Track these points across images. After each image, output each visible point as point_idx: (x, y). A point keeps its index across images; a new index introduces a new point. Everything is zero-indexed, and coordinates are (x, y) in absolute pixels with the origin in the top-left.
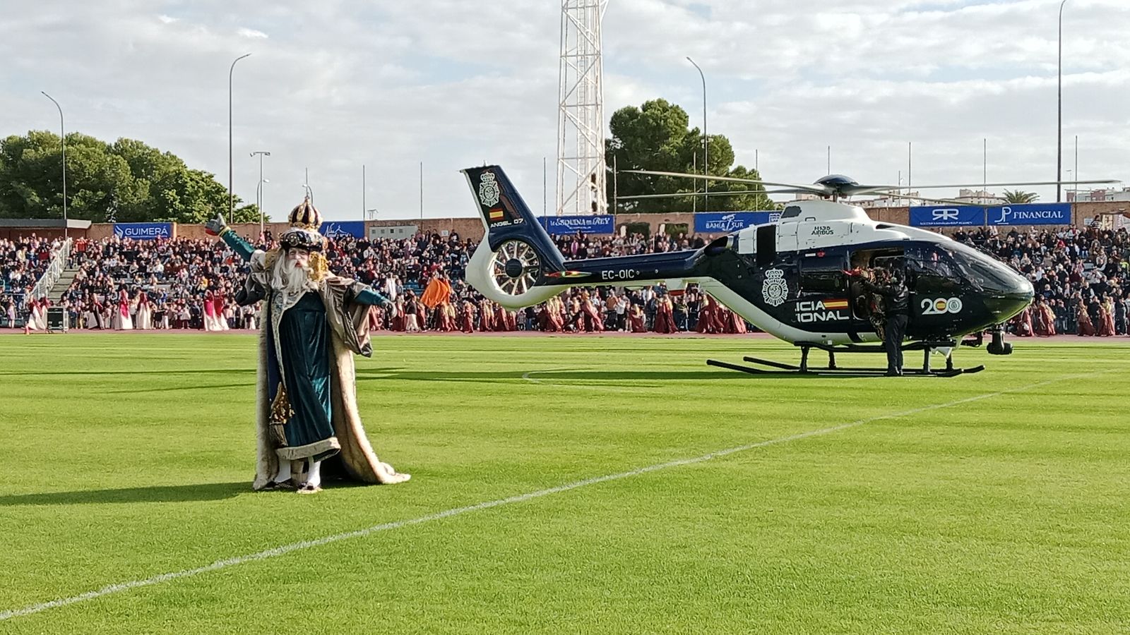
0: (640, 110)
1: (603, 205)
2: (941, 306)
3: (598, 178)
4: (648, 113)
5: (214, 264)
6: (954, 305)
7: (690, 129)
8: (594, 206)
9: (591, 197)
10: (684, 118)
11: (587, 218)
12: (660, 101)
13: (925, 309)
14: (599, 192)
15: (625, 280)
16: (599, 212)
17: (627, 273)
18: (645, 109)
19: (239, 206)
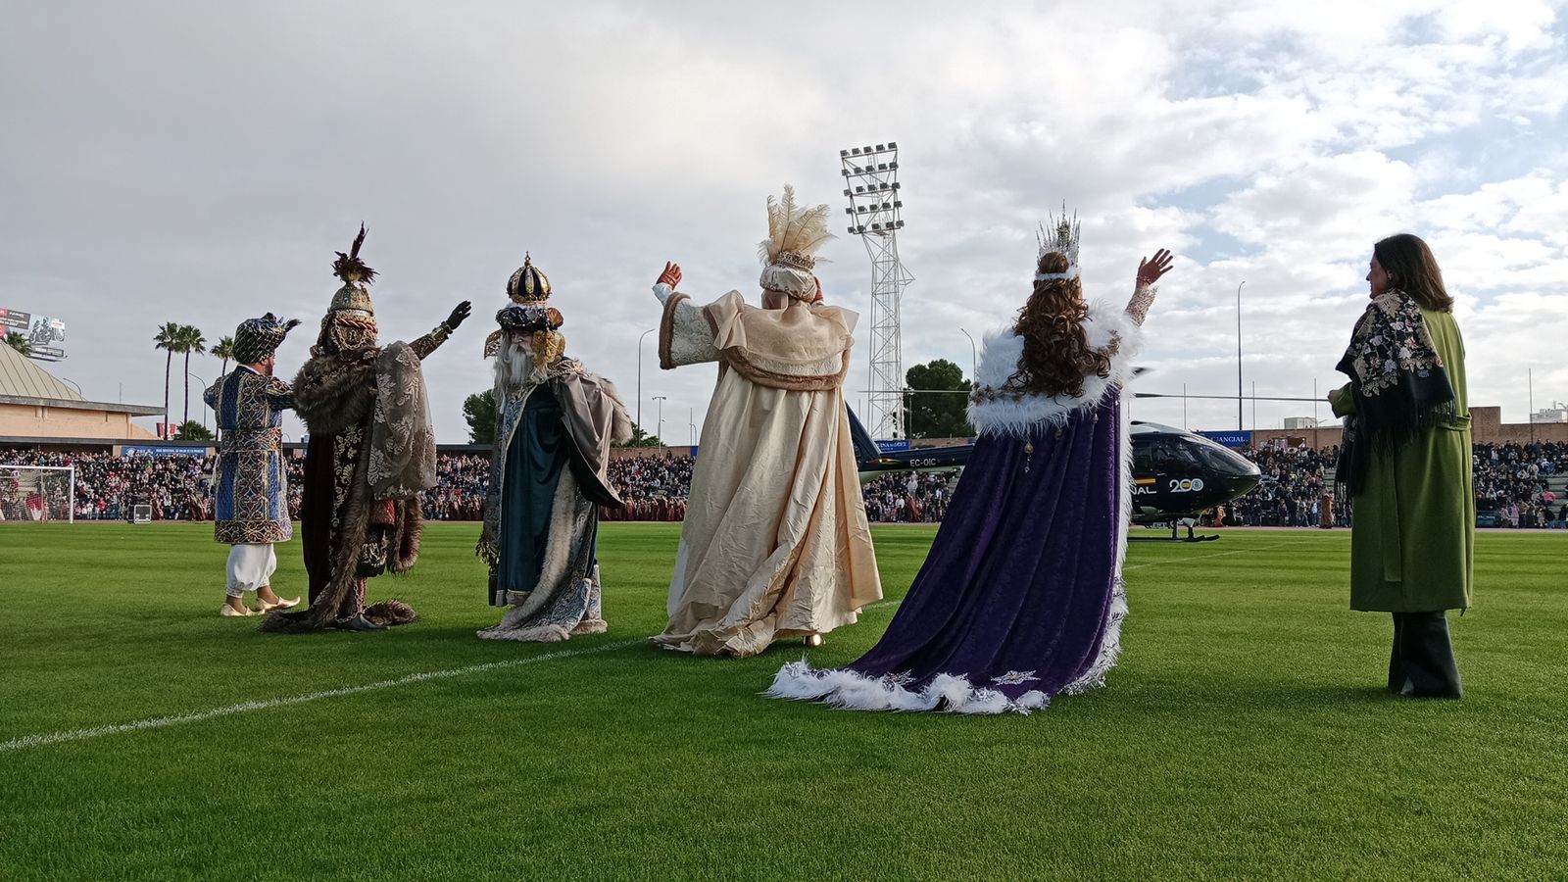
0: (928, 367)
1: (901, 435)
2: (1186, 485)
3: (898, 415)
4: (934, 368)
5: (625, 476)
6: (1196, 485)
7: (963, 380)
8: (895, 435)
9: (892, 429)
10: (958, 373)
11: (889, 442)
12: (941, 360)
13: (1174, 487)
14: (899, 426)
15: (928, 467)
16: (898, 438)
17: (930, 461)
18: (930, 366)
19: (645, 437)
